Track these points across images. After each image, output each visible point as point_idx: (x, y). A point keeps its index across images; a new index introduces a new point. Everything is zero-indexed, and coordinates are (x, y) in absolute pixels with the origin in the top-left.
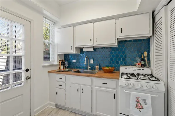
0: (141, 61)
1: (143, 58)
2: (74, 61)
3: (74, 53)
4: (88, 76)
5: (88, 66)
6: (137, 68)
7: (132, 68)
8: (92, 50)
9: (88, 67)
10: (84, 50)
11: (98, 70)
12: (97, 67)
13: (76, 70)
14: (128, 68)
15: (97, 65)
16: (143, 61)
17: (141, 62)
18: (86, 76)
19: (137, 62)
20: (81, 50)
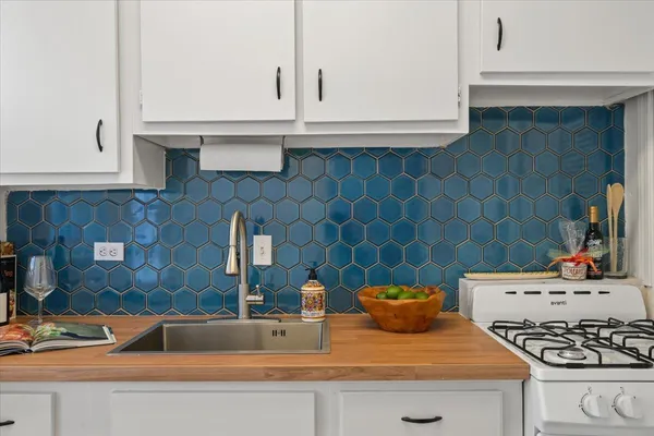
0: (587, 239)
1: (596, 225)
2: (108, 251)
3: (127, 179)
4: (289, 375)
5: (243, 287)
6: (570, 287)
7: (545, 284)
8: (271, 161)
9: (245, 298)
10: (210, 160)
11: (322, 313)
12: (311, 289)
13: (142, 325)
14: (520, 288)
15: (313, 275)
16: (598, 242)
17: (585, 248)
18: (268, 375)
19: (565, 249)
20: (177, 159)
